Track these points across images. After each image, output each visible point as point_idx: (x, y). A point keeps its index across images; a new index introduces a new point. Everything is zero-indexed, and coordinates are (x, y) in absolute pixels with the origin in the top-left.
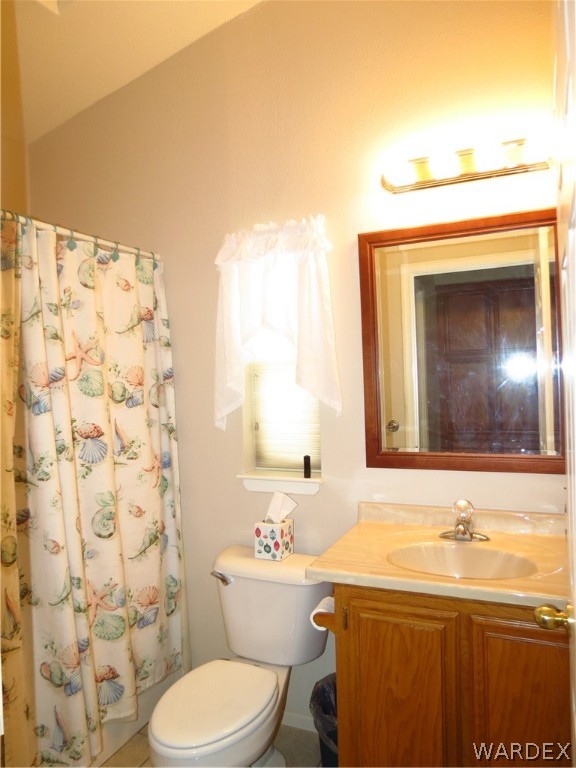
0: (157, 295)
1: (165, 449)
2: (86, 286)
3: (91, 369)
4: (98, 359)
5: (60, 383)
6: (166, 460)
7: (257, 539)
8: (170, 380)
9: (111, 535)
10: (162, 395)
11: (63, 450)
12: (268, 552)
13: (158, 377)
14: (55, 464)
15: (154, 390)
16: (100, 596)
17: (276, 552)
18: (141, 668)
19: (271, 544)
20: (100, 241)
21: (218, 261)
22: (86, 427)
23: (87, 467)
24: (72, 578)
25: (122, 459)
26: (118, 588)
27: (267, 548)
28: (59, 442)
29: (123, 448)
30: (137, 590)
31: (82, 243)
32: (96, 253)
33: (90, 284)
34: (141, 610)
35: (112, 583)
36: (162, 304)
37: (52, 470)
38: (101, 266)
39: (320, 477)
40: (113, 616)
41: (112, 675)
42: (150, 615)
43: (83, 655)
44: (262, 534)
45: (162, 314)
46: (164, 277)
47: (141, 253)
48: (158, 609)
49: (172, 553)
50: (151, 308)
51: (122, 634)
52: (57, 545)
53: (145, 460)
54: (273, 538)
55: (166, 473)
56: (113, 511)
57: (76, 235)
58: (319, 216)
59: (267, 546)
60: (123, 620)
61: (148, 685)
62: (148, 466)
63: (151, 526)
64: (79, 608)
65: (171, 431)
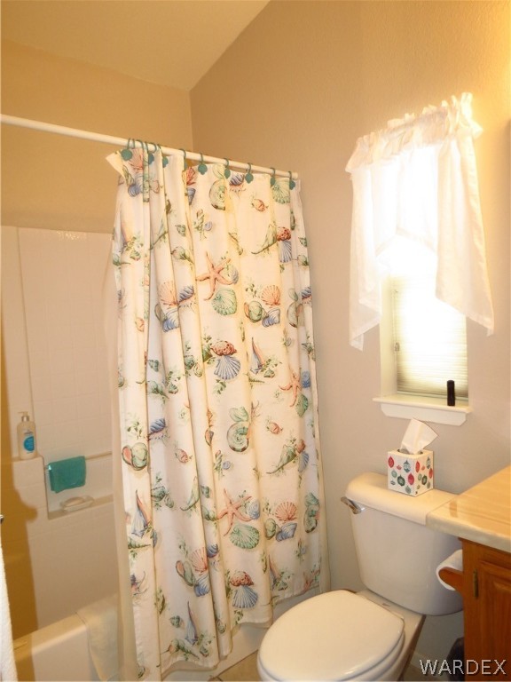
0: (295, 214)
1: (304, 369)
2: (216, 207)
3: (223, 288)
4: (230, 279)
5: (188, 302)
6: (306, 379)
7: (390, 470)
8: (308, 299)
9: (244, 449)
10: (300, 314)
11: (193, 365)
12: (402, 485)
13: (296, 295)
14: (183, 378)
15: (292, 310)
16: (236, 505)
17: (410, 487)
18: (280, 579)
19: (405, 476)
20: (231, 163)
21: (349, 168)
22: (220, 344)
23: (222, 383)
24: (200, 487)
25: (260, 376)
26: (252, 501)
27: (401, 481)
28: (189, 358)
29: (260, 366)
30: (275, 504)
31: (212, 165)
32: (227, 175)
33: (221, 205)
34: (280, 524)
35: (246, 496)
36: (300, 223)
37: (181, 384)
38: (234, 188)
39: (467, 405)
40: (247, 527)
41: (247, 582)
42: (288, 530)
43: (211, 560)
44: (396, 465)
45: (299, 233)
46: (301, 195)
47: (277, 172)
48: (296, 525)
49: (312, 471)
50: (289, 227)
51: (256, 545)
52: (185, 455)
53: (283, 378)
54: (407, 471)
55: (306, 392)
56: (247, 427)
57: (206, 158)
58: (464, 95)
59: (400, 478)
60: (257, 532)
61: (286, 596)
62: (285, 384)
63: (289, 443)
64: (208, 516)
65: (310, 351)
